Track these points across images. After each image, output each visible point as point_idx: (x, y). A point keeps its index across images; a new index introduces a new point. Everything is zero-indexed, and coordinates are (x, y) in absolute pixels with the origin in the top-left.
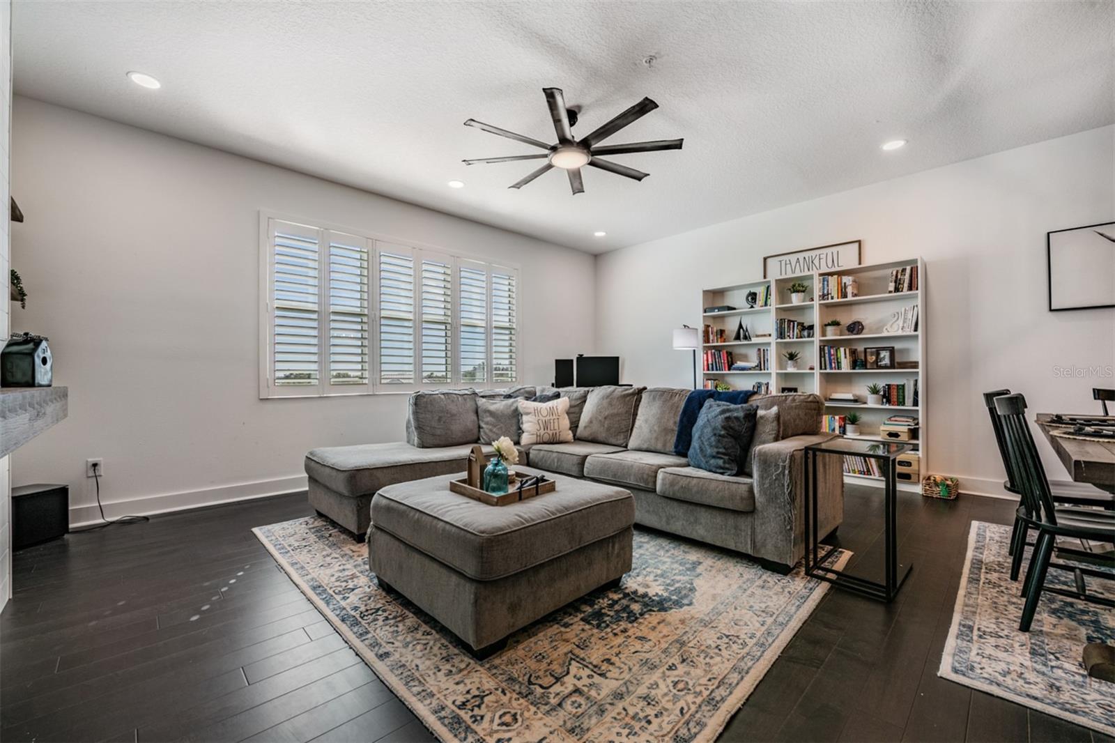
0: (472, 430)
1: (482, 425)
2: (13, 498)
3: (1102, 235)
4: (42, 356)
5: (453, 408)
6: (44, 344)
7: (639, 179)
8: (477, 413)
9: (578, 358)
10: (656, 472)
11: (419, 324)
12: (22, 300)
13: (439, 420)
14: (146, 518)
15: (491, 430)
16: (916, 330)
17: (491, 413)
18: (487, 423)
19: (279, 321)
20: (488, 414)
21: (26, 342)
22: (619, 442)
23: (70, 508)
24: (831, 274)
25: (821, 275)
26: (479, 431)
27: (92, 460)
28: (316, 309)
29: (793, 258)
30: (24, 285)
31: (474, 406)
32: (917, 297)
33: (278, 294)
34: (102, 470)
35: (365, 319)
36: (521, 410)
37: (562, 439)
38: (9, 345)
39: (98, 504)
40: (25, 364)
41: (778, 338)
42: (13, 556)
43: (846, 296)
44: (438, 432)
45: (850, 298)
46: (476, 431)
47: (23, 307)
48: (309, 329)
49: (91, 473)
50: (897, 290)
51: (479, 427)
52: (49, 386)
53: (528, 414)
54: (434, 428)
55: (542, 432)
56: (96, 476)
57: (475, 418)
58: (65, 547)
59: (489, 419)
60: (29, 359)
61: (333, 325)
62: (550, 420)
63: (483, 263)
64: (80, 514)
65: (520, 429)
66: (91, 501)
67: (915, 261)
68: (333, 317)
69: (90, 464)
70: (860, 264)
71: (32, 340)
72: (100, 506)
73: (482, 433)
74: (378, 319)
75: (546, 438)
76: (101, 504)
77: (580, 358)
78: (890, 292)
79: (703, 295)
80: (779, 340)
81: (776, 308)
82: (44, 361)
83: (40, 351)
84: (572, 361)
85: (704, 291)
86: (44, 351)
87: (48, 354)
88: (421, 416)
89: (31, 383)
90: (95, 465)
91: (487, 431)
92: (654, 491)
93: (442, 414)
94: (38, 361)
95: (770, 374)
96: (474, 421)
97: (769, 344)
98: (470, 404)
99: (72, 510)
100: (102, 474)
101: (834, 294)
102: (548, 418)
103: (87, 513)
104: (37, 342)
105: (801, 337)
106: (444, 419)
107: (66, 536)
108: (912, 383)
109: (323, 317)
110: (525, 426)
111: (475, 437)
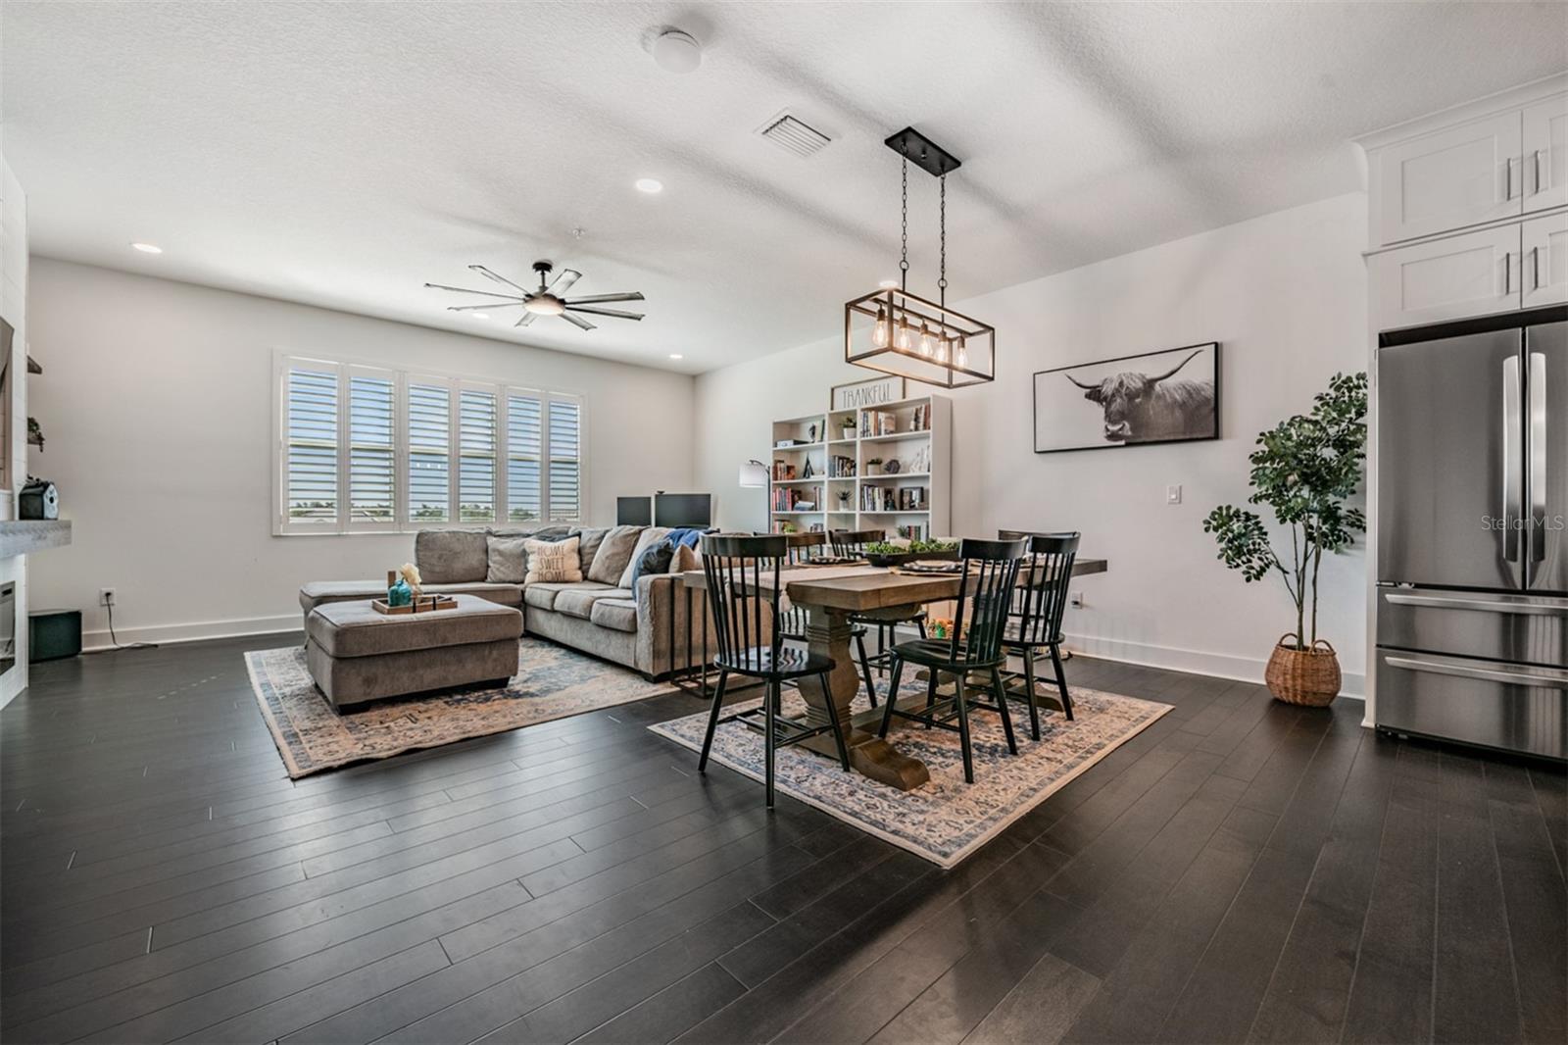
0: (478, 569)
1: (491, 564)
2: (30, 618)
3: (1070, 378)
4: (50, 496)
5: (458, 547)
6: (51, 487)
7: (639, 319)
8: (487, 551)
9: (656, 496)
10: (592, 602)
11: (457, 460)
12: (41, 444)
13: (440, 558)
14: (156, 646)
15: (498, 569)
16: (929, 471)
17: (500, 553)
18: (494, 562)
19: (292, 459)
20: (496, 553)
21: (37, 486)
22: (612, 581)
23: (83, 633)
24: (871, 409)
25: (863, 410)
26: (487, 571)
27: (106, 590)
28: (335, 446)
29: (854, 389)
30: (42, 430)
31: (485, 546)
32: (929, 437)
33: (292, 432)
34: (114, 599)
35: (392, 455)
36: (528, 550)
37: (567, 578)
38: (26, 488)
39: (109, 631)
40: (36, 502)
41: (830, 476)
42: (30, 669)
43: (879, 434)
44: (437, 569)
45: (883, 436)
46: (482, 570)
47: (42, 451)
48: (328, 466)
49: (104, 602)
50: (917, 429)
51: (488, 566)
52: (56, 519)
53: (533, 553)
54: (434, 565)
55: (544, 571)
56: (109, 605)
57: (484, 557)
58: (78, 663)
59: (497, 558)
60: (39, 499)
61: (354, 462)
62: (553, 559)
63: (538, 391)
64: (93, 638)
65: (526, 568)
66: (105, 628)
67: (928, 399)
68: (353, 453)
69: (104, 594)
70: (904, 397)
71: (42, 484)
72: (112, 633)
73: (489, 572)
74: (406, 454)
75: (549, 577)
76: (114, 630)
77: (660, 496)
78: (911, 431)
79: (774, 428)
80: (831, 479)
81: (830, 445)
82: (52, 500)
83: (48, 493)
84: (649, 499)
85: (775, 424)
86: (51, 493)
87: (55, 494)
88: (421, 553)
89: (41, 517)
90: (108, 594)
91: (494, 570)
92: (588, 619)
93: (444, 552)
94: (47, 501)
95: (823, 514)
96: (482, 559)
97: (822, 482)
98: (479, 543)
99: (86, 635)
100: (115, 602)
101: (872, 431)
102: (550, 558)
103: (100, 638)
104: (46, 486)
105: (850, 476)
106: (445, 557)
107: (79, 656)
108: (925, 524)
109: (344, 456)
110: (530, 566)
111: (481, 576)
